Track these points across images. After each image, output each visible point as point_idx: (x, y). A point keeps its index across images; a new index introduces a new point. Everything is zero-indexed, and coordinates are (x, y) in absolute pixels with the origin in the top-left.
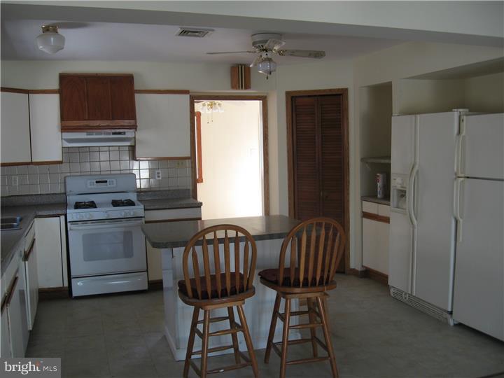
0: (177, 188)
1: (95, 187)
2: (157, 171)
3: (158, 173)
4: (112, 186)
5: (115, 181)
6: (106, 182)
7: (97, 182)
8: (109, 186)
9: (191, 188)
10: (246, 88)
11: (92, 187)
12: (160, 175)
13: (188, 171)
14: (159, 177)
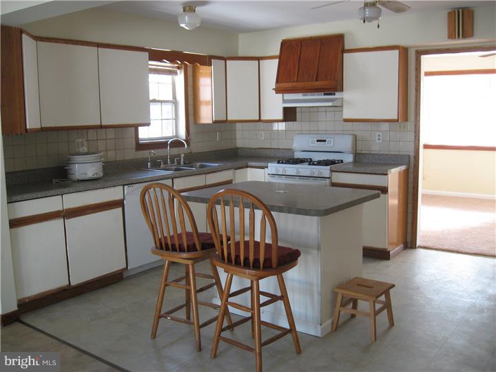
0: (398, 153)
1: (315, 145)
2: (377, 134)
3: (379, 136)
4: (329, 145)
5: (332, 140)
6: (325, 141)
7: (318, 141)
8: (327, 145)
9: (412, 154)
10: (464, 37)
11: (313, 145)
12: (381, 138)
13: (411, 136)
14: (379, 139)
